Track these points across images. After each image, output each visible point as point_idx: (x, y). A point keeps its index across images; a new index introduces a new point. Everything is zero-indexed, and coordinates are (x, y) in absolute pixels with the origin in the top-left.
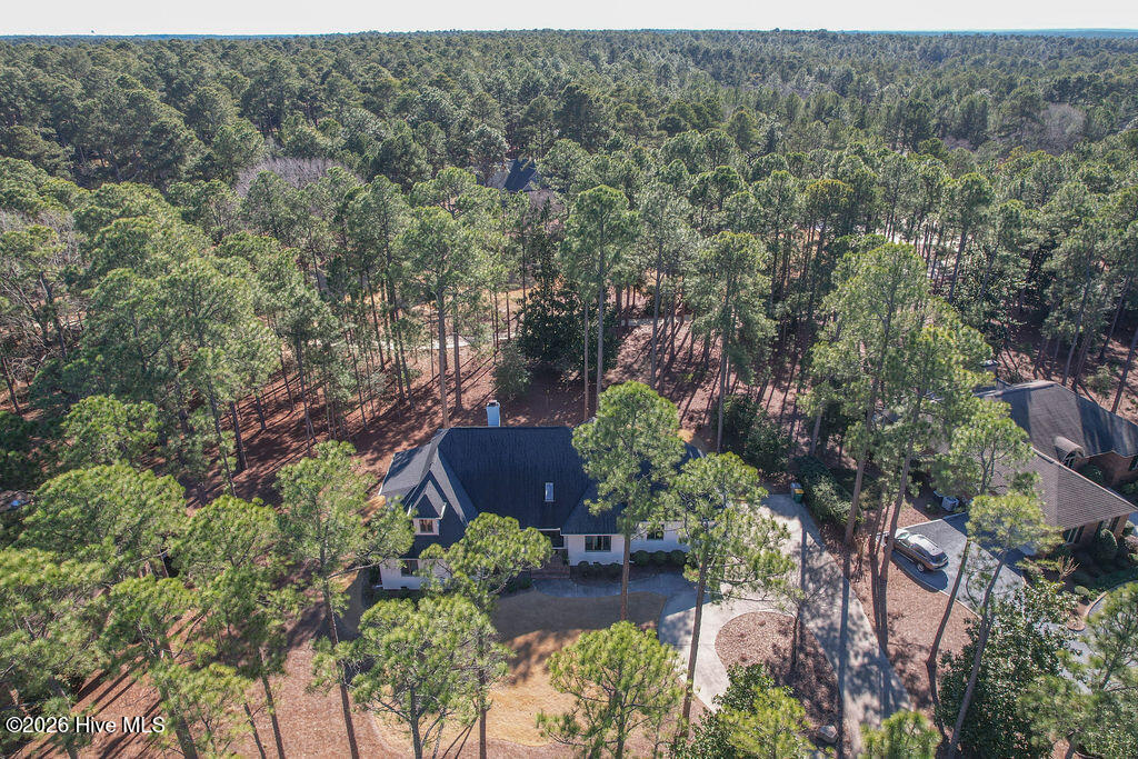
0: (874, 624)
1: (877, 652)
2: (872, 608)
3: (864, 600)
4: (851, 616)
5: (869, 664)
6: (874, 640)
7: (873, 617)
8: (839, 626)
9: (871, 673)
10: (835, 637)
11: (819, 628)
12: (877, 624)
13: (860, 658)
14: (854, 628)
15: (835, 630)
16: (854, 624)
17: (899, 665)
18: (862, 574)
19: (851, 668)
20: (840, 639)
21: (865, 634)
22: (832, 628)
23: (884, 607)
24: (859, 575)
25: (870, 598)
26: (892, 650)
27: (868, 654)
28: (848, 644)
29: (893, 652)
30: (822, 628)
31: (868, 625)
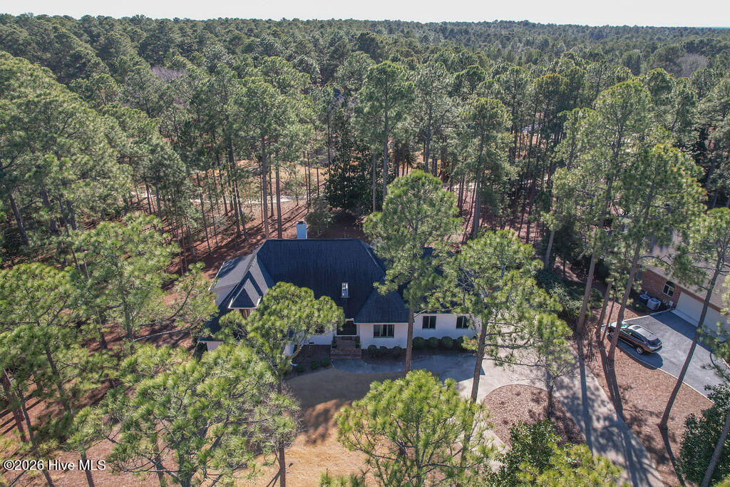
0: (609, 394)
1: (615, 417)
2: (605, 381)
3: (598, 375)
4: (589, 388)
5: (611, 426)
6: (611, 406)
7: (607, 389)
8: (580, 395)
9: (613, 435)
10: (578, 405)
11: (565, 398)
12: (612, 393)
13: (602, 422)
14: (593, 397)
15: (578, 398)
16: (593, 394)
17: (635, 427)
18: (593, 355)
19: (595, 430)
20: (583, 406)
21: (603, 402)
22: (574, 397)
23: (615, 381)
24: (590, 356)
25: (602, 374)
26: (627, 414)
27: (607, 418)
28: (590, 411)
29: (628, 417)
30: (567, 397)
31: (604, 394)
